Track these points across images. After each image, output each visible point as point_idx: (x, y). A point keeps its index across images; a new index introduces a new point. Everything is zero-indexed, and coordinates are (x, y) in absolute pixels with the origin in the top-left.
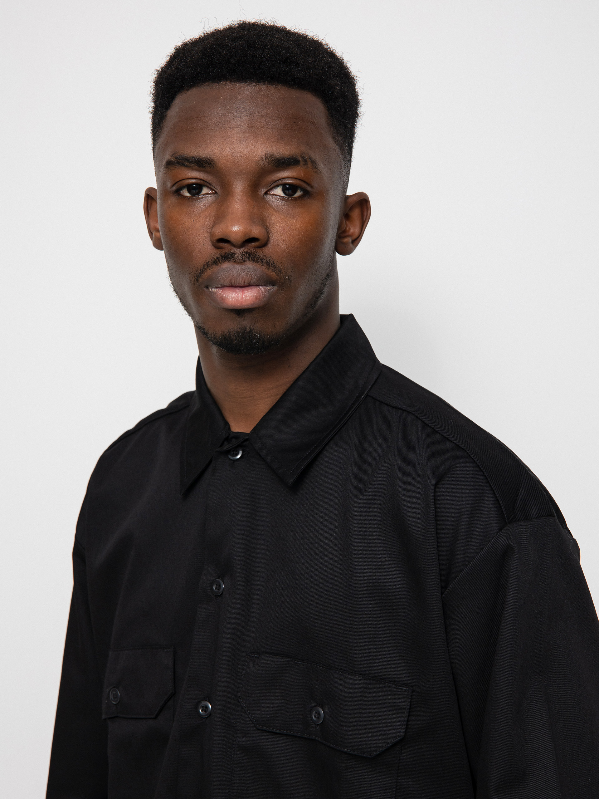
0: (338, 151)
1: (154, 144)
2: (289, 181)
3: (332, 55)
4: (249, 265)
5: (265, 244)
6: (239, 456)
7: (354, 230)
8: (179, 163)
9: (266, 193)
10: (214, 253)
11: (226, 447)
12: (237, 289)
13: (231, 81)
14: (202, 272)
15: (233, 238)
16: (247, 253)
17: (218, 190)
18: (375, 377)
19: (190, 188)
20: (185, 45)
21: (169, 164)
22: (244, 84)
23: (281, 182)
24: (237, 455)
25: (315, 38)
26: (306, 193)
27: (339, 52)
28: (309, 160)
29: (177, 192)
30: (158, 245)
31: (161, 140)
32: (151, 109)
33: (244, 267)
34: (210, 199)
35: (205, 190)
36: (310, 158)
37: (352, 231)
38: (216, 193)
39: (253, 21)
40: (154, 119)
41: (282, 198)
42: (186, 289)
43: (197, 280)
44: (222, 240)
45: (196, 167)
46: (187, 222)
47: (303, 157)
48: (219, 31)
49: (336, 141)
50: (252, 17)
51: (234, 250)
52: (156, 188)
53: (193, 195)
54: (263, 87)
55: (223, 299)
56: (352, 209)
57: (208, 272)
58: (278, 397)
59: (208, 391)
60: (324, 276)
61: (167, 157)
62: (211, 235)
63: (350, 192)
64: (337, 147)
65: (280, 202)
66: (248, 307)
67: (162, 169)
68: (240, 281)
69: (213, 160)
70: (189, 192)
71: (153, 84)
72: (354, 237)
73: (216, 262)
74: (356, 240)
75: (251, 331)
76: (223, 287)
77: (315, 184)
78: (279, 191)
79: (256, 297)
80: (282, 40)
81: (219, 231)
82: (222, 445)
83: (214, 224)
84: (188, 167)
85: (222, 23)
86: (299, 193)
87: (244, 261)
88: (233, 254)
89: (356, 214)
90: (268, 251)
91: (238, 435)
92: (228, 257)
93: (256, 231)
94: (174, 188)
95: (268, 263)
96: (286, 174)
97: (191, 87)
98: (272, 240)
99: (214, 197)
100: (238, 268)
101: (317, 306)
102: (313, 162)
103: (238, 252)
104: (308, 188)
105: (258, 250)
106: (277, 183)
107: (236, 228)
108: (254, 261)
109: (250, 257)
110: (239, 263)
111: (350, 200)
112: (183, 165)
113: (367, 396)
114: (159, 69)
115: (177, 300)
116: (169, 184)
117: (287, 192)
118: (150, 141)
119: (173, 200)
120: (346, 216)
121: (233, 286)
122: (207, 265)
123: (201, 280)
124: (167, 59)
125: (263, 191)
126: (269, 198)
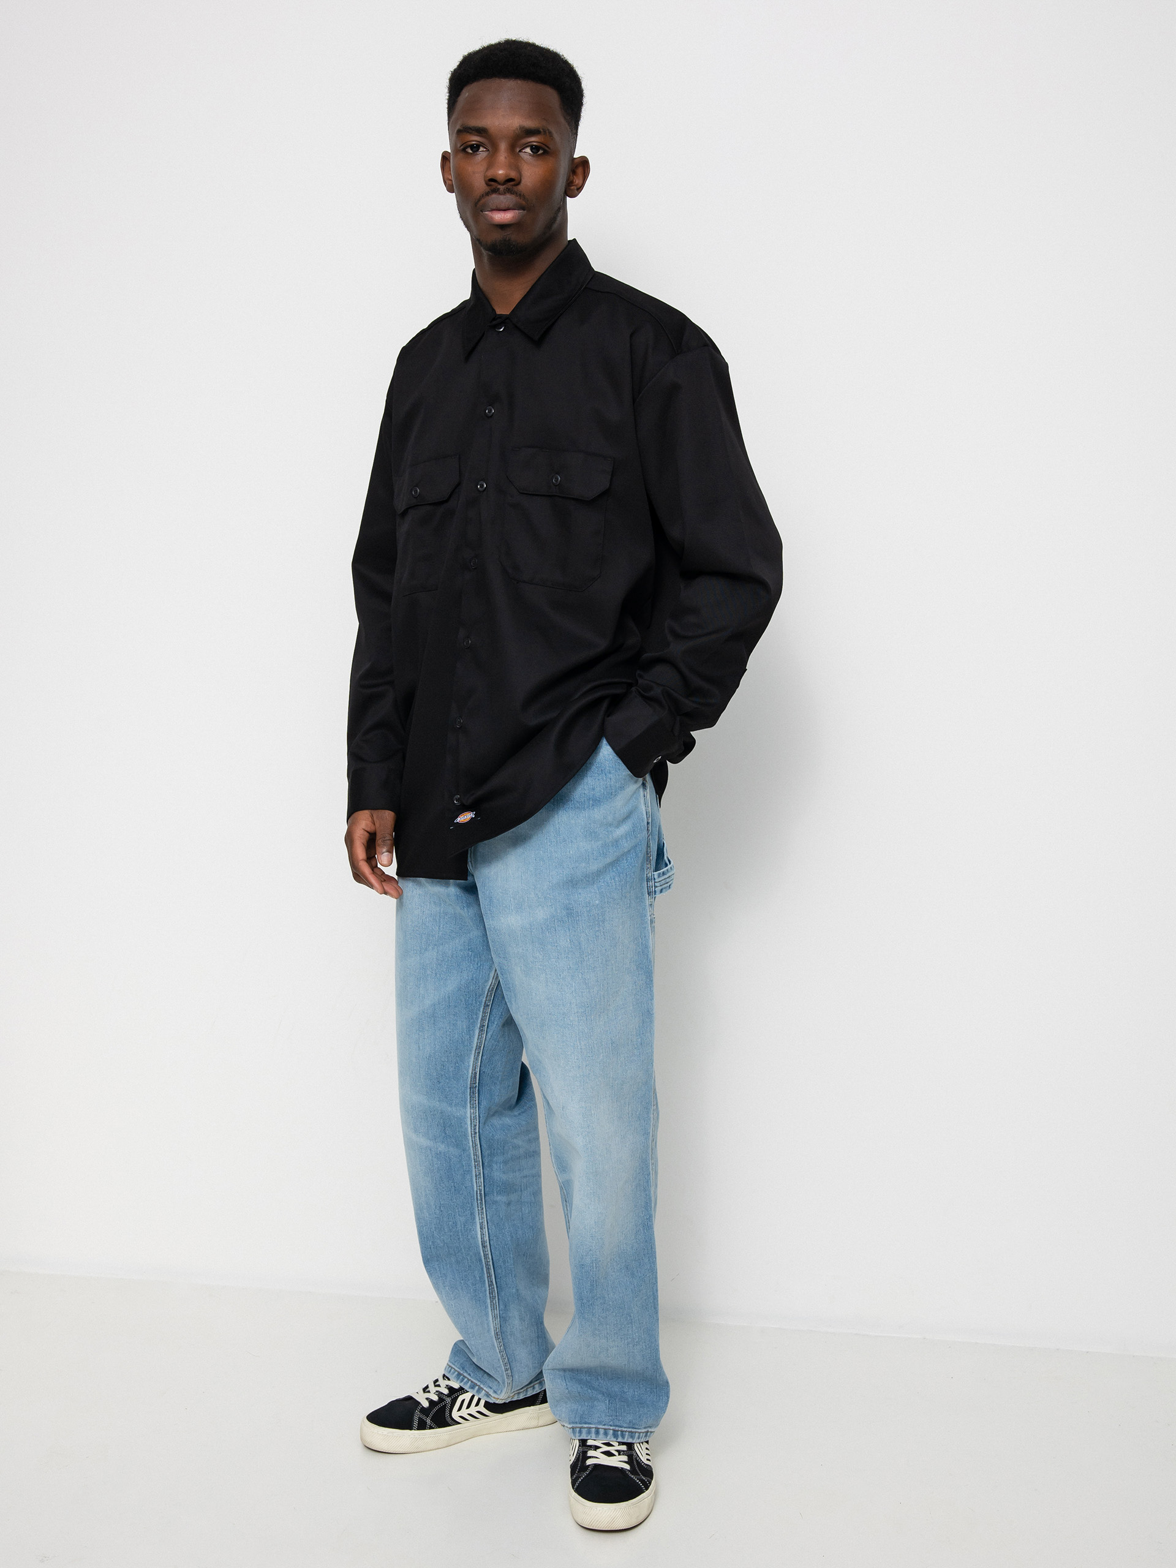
0: (567, 126)
1: (449, 120)
2: (535, 144)
3: (566, 63)
4: (508, 196)
5: (519, 183)
6: (501, 330)
7: (578, 181)
8: (465, 131)
9: (520, 151)
10: (487, 189)
11: (494, 323)
12: (500, 212)
13: (499, 78)
14: (479, 200)
15: (498, 179)
16: (507, 188)
17: (490, 149)
18: (591, 277)
19: (472, 147)
20: (470, 54)
21: (459, 132)
22: (507, 80)
23: (530, 144)
24: (501, 328)
25: (555, 51)
26: (546, 152)
27: (571, 61)
28: (547, 131)
29: (464, 150)
30: (450, 189)
31: (454, 117)
32: (447, 97)
33: (505, 197)
34: (485, 154)
35: (481, 149)
36: (548, 130)
37: (577, 182)
38: (488, 150)
39: (514, 39)
40: (449, 104)
41: (530, 155)
42: (469, 215)
43: (476, 206)
44: (492, 180)
45: (476, 133)
46: (470, 169)
47: (543, 129)
48: (492, 45)
49: (565, 118)
50: (513, 37)
51: (499, 186)
52: (450, 151)
53: (474, 152)
54: (519, 82)
55: (492, 218)
56: (577, 167)
57: (483, 201)
58: (529, 288)
59: (480, 289)
60: (557, 208)
61: (458, 127)
62: (485, 177)
63: (575, 156)
64: (566, 123)
65: (528, 157)
66: (507, 223)
67: (455, 135)
68: (502, 206)
69: (486, 129)
70: (472, 150)
71: (448, 81)
72: (578, 187)
73: (487, 194)
74: (580, 189)
75: (509, 240)
76: (492, 210)
77: (550, 146)
78: (528, 150)
79: (513, 217)
80: (531, 51)
81: (490, 174)
82: (491, 322)
83: (487, 169)
84: (470, 133)
85: (494, 40)
86: (541, 152)
87: (505, 193)
88: (499, 189)
89: (580, 170)
90: (521, 187)
91: (501, 316)
92: (495, 191)
93: (513, 174)
94: (462, 147)
95: (520, 195)
96: (533, 139)
97: (473, 82)
98: (523, 181)
99: (487, 153)
100: (502, 197)
101: (553, 229)
102: (550, 133)
103: (502, 188)
104: (547, 149)
105: (514, 187)
106: (527, 145)
107: (501, 172)
108: (511, 194)
109: (509, 191)
110: (502, 194)
111: (576, 161)
112: (468, 132)
113: (585, 288)
114: (452, 70)
115: (463, 224)
116: (459, 145)
117: (533, 150)
118: (446, 118)
119: (461, 155)
120: (573, 172)
121: (499, 210)
122: (482, 196)
123: (478, 206)
124: (458, 64)
125: (518, 150)
126: (521, 154)
